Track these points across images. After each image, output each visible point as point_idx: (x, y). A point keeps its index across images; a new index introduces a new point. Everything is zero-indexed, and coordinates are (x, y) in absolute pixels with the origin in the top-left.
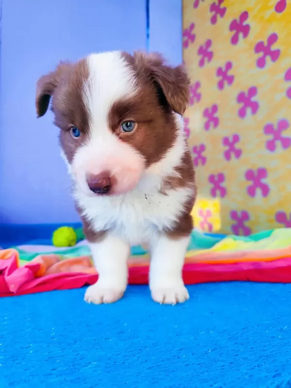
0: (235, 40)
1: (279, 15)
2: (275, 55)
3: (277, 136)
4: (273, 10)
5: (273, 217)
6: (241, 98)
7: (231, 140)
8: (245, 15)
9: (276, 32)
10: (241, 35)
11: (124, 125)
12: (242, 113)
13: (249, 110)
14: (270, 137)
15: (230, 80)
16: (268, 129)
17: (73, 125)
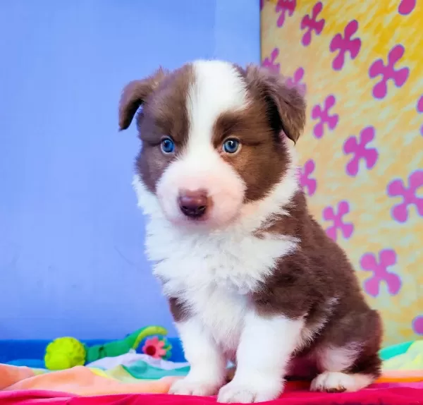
0: (338, 64)
1: (406, 18)
2: (401, 77)
3: (410, 197)
4: (396, 12)
5: (409, 326)
6: (350, 146)
7: (336, 210)
8: (352, 27)
9: (402, 43)
10: (347, 55)
11: (227, 144)
12: (352, 169)
13: (362, 163)
14: (399, 200)
15: (333, 121)
16: (395, 188)
17: (168, 137)
